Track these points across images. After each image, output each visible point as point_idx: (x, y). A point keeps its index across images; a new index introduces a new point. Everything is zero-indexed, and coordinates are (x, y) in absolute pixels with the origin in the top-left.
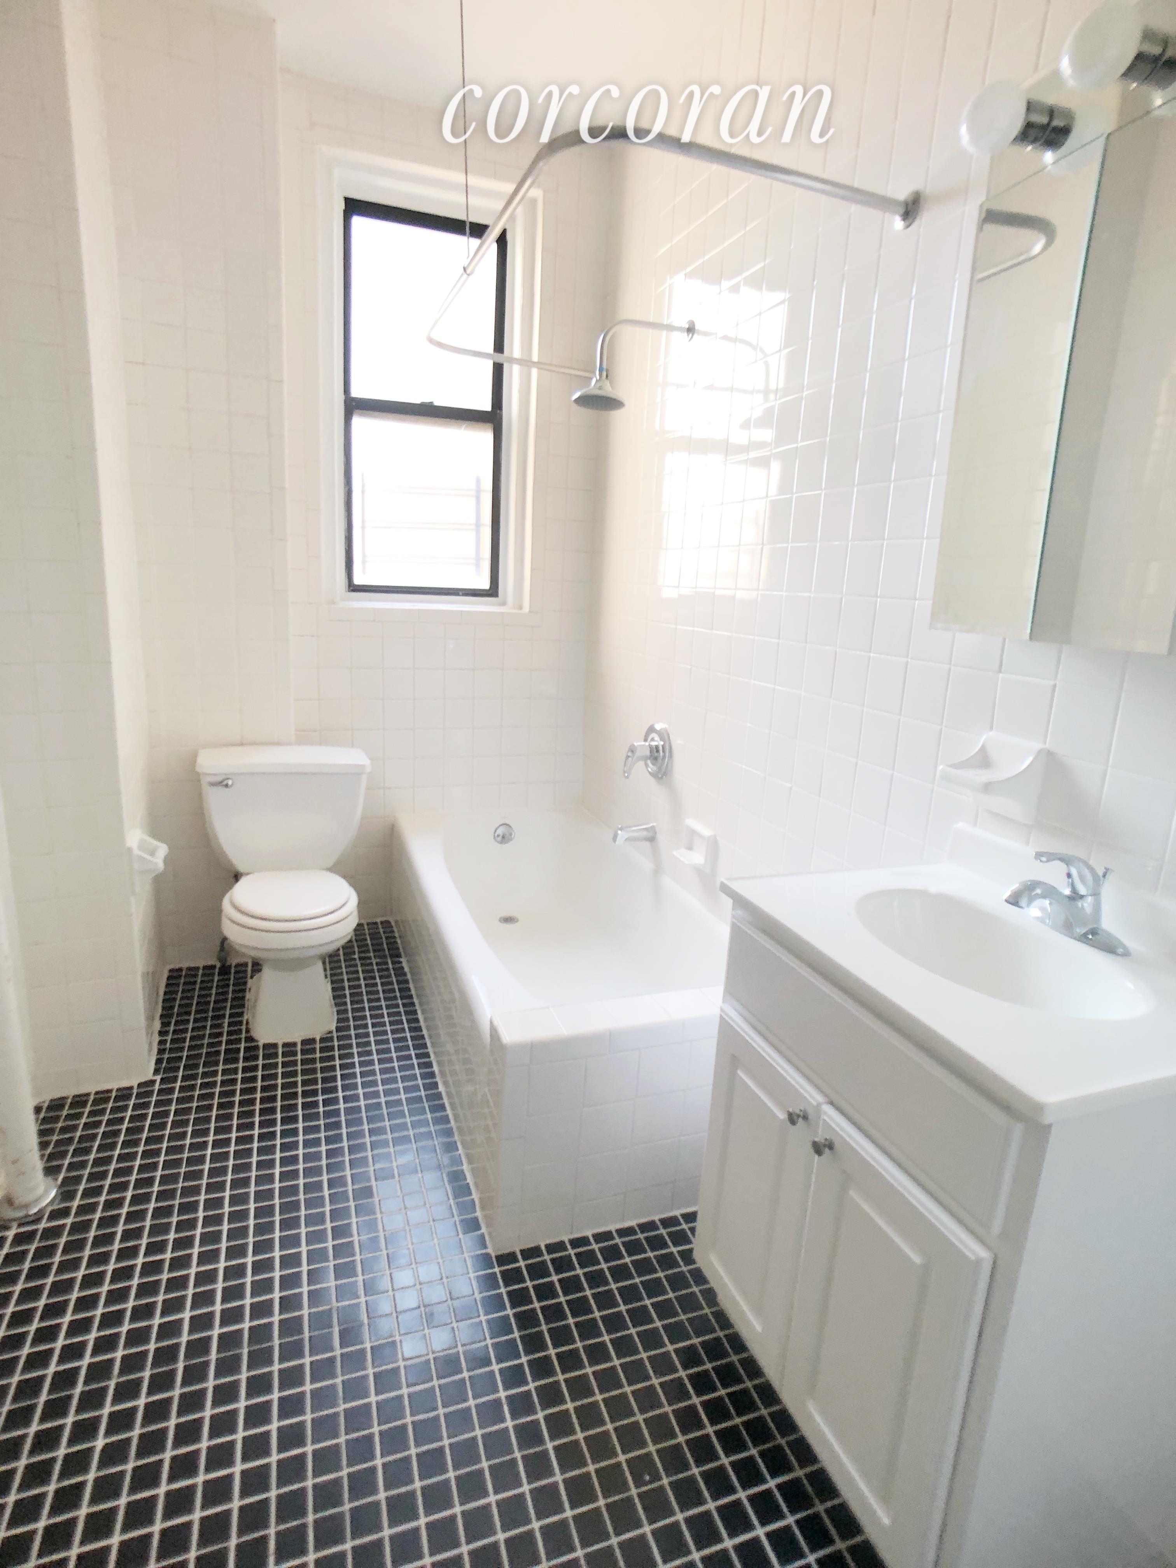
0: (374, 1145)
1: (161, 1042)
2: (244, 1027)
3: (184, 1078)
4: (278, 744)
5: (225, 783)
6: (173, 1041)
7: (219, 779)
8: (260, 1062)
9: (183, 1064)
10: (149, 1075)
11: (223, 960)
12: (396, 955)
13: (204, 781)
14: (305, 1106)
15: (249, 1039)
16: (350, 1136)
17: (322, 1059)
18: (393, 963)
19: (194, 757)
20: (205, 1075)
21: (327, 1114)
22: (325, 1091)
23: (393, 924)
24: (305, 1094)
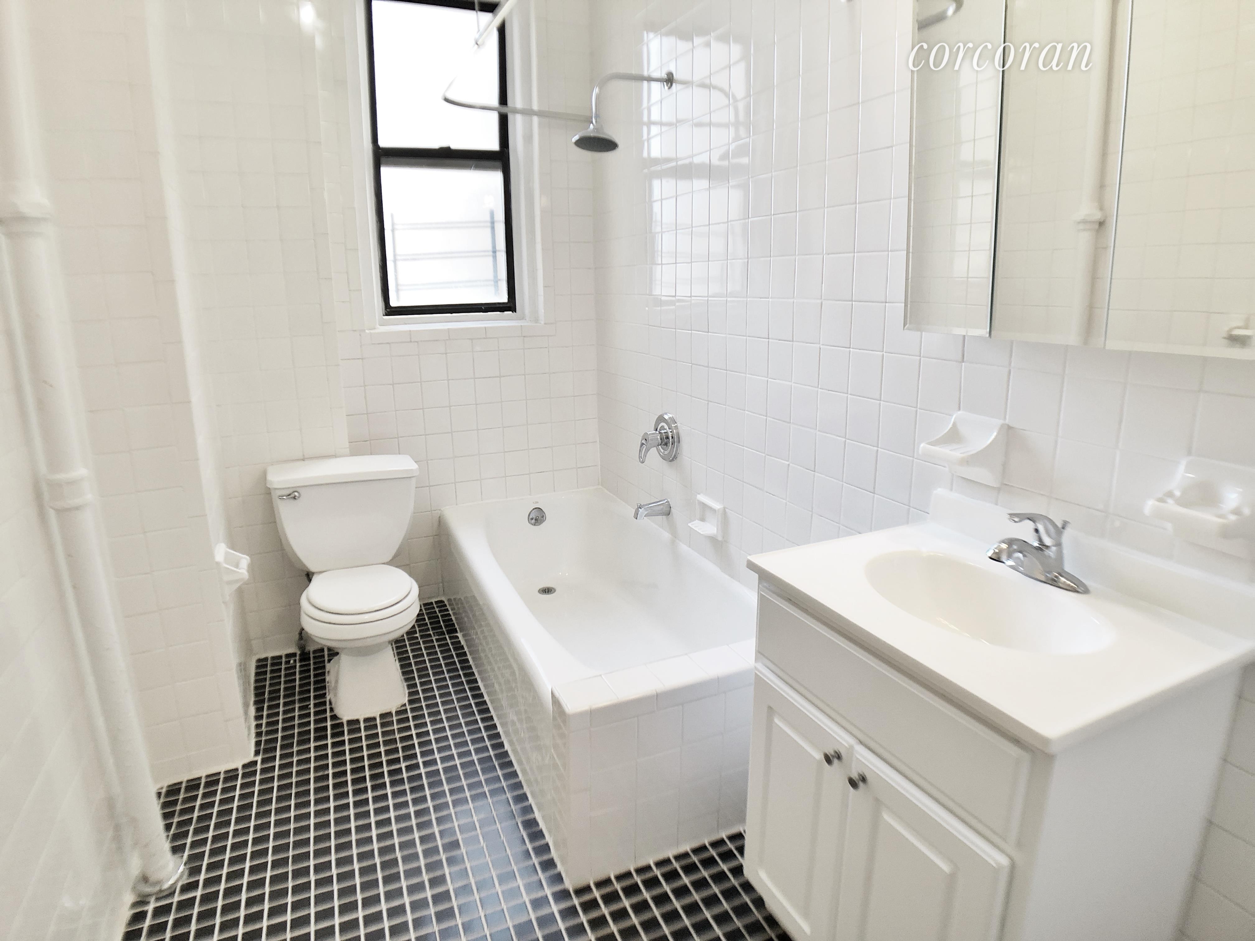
0: (455, 803)
1: (258, 726)
2: (328, 707)
3: (282, 757)
4: (335, 456)
5: (292, 496)
6: (268, 724)
7: (288, 492)
8: (346, 737)
9: (279, 743)
10: (251, 757)
11: (302, 648)
12: (452, 630)
13: (275, 495)
14: (390, 773)
15: (334, 717)
16: (434, 796)
17: (400, 730)
18: (450, 638)
19: (264, 476)
20: (299, 752)
21: (411, 779)
22: (406, 758)
23: (446, 603)
24: (389, 762)
